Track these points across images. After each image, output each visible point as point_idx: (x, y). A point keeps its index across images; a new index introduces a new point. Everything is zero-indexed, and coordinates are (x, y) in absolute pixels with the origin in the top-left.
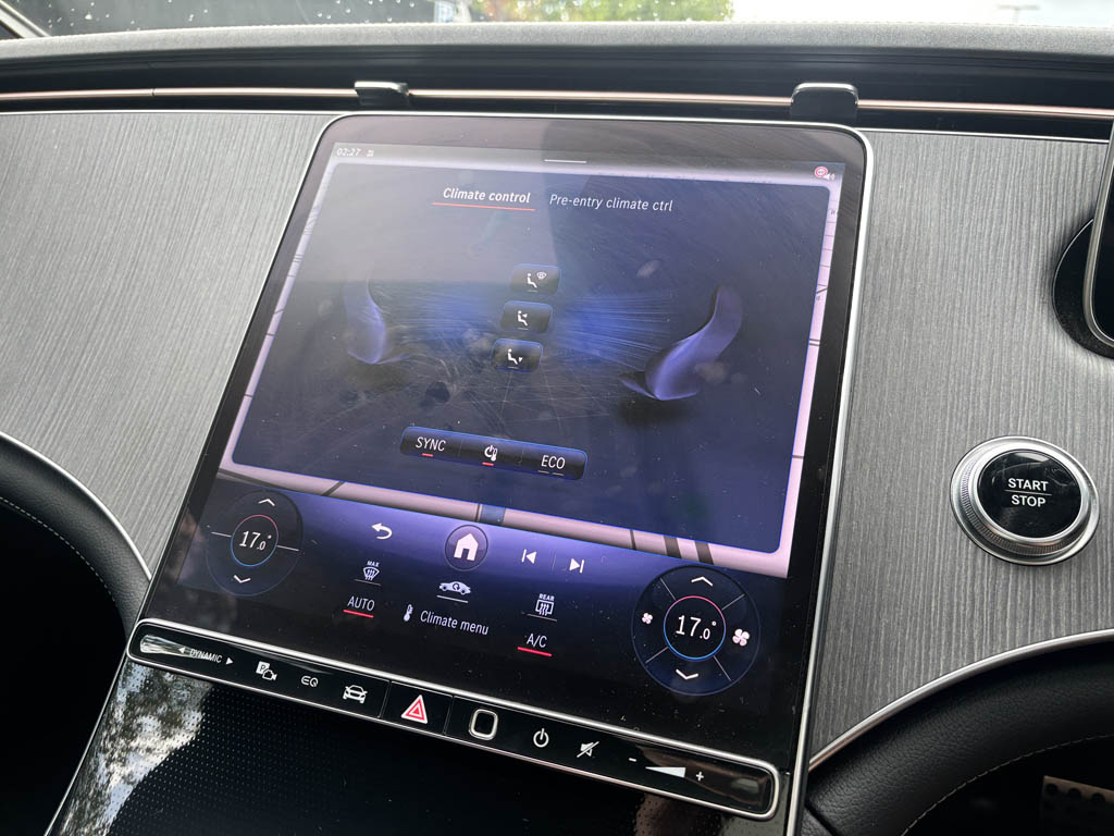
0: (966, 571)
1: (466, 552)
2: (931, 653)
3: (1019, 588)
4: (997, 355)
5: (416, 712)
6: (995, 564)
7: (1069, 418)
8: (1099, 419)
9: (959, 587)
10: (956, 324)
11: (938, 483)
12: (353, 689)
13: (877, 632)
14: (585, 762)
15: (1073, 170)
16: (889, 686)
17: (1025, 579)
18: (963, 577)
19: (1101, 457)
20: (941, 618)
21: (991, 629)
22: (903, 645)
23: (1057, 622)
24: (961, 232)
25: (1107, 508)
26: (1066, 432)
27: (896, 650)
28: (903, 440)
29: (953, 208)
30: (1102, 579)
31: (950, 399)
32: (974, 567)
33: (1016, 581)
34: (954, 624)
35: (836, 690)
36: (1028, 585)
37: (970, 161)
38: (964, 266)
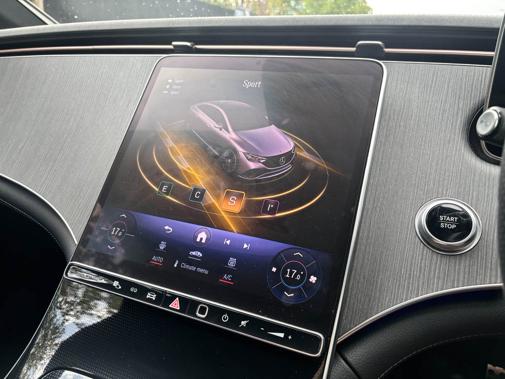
0: (419, 256)
1: (201, 239)
2: (400, 292)
3: (442, 265)
4: (440, 161)
5: (175, 305)
6: (432, 254)
7: (471, 190)
8: (485, 191)
9: (415, 263)
10: (422, 147)
11: (409, 216)
12: (151, 294)
13: (377, 282)
15: (480, 79)
16: (380, 305)
17: (445, 260)
18: (417, 259)
19: (485, 207)
20: (406, 276)
21: (428, 282)
22: (388, 288)
23: (458, 281)
24: (427, 107)
25: (485, 231)
26: (469, 196)
27: (384, 289)
28: (395, 198)
29: (424, 96)
30: (480, 262)
31: (417, 181)
32: (422, 255)
34: (411, 279)
35: (357, 305)
36: (446, 263)
37: (433, 76)
38: (428, 122)
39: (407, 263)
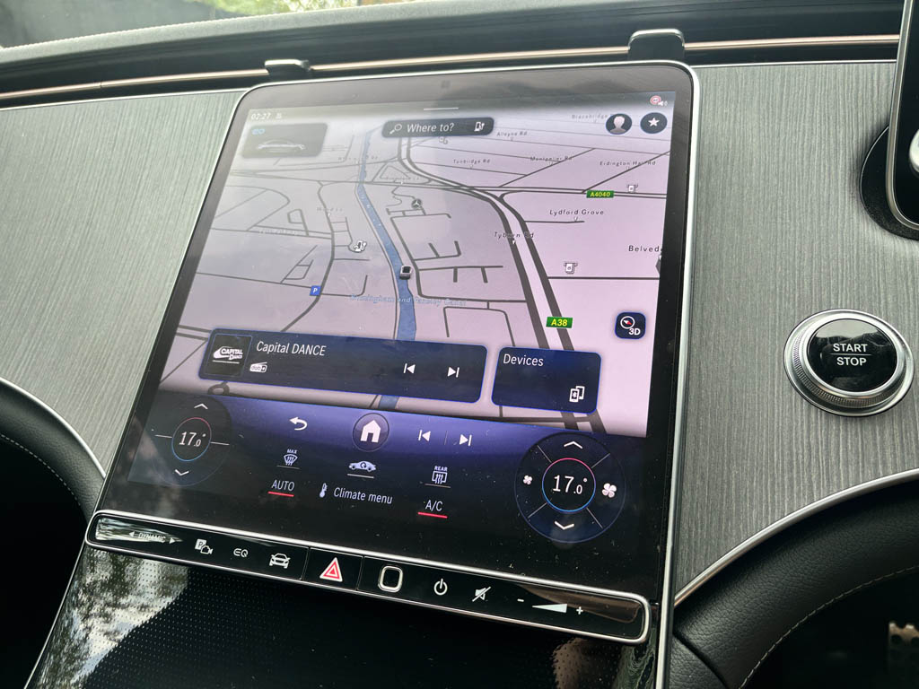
0: (802, 425)
1: (370, 436)
2: (776, 497)
3: (849, 437)
4: (816, 243)
5: (333, 573)
6: (827, 417)
7: (882, 291)
9: (797, 439)
10: (779, 220)
11: (773, 354)
12: (278, 556)
13: (729, 483)
14: (480, 605)
15: (870, 86)
16: (741, 526)
17: (853, 428)
18: (799, 430)
20: (783, 467)
21: (828, 472)
22: (751, 492)
23: (884, 464)
24: (778, 145)
26: (880, 303)
27: (745, 495)
28: (741, 320)
29: (771, 125)
31: (778, 283)
32: (809, 422)
33: (846, 431)
34: (795, 471)
35: (696, 533)
36: (856, 434)
37: (782, 86)
38: (783, 172)
39: (782, 442)
